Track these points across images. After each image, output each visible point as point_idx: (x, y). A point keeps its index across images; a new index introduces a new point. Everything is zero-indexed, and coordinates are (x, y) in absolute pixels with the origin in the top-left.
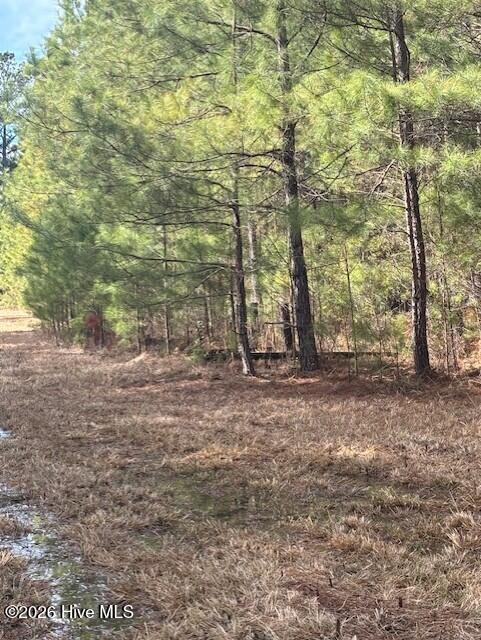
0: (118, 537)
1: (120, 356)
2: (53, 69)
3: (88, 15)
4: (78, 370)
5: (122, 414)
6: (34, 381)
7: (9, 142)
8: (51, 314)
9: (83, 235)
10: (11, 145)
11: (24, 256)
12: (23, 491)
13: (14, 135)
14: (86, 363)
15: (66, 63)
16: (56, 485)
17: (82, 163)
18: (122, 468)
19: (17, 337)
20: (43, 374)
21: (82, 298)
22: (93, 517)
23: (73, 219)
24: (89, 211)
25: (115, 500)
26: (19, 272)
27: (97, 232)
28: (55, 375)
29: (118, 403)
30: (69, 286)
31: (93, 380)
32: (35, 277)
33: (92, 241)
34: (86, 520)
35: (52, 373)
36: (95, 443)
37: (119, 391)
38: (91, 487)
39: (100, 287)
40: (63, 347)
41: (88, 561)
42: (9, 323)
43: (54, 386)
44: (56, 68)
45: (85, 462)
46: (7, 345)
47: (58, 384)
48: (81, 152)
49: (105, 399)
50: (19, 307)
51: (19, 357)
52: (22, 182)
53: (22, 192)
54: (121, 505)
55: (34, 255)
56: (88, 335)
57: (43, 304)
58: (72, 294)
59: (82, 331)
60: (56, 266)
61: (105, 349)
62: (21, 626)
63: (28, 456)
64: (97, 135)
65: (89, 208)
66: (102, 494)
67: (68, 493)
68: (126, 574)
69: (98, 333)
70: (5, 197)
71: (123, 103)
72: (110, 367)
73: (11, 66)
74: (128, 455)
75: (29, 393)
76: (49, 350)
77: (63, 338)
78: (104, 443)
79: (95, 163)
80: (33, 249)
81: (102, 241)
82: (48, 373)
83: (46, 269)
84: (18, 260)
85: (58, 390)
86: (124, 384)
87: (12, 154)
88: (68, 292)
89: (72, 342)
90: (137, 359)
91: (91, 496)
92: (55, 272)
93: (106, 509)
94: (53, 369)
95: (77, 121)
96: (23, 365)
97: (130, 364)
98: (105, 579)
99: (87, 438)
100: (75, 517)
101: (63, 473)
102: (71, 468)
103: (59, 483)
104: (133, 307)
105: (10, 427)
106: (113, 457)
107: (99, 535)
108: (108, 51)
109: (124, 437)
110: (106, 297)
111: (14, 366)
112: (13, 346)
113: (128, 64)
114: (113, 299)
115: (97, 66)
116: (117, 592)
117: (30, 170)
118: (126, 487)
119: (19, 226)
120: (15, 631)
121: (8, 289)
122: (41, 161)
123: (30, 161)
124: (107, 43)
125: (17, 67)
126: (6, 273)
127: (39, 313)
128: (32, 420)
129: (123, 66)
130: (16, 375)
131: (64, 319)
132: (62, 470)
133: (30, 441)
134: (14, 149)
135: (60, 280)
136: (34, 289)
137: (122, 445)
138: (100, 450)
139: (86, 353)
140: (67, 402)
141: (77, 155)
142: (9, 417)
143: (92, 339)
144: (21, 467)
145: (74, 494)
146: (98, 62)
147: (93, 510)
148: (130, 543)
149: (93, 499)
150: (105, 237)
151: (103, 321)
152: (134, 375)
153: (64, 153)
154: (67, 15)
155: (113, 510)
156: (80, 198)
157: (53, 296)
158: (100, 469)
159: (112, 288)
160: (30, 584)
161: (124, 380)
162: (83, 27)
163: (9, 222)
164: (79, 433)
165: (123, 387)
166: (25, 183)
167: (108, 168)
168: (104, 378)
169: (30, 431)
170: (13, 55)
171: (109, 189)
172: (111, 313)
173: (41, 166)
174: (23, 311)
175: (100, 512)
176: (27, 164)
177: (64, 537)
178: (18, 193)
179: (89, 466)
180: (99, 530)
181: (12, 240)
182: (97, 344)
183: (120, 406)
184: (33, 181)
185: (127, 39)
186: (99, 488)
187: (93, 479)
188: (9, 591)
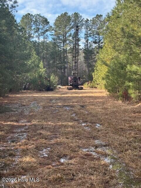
0: (135, 159)
1: (133, 104)
2: (114, 19)
3: (125, 3)
4: (121, 108)
5: (134, 121)
6: (108, 111)
7: (101, 41)
8: (112, 91)
9: (122, 68)
10: (101, 42)
11: (105, 74)
12: (107, 143)
13: (102, 39)
14: (123, 106)
15: (118, 17)
16: (116, 142)
17: (123, 47)
18: (135, 138)
19: (103, 97)
20: (110, 109)
21: (122, 86)
22: (128, 152)
23: (120, 63)
24: (125, 61)
25: (134, 147)
26: (103, 79)
27: (127, 67)
28: (114, 109)
29: (133, 118)
30: (118, 83)
31: (125, 111)
32: (108, 80)
33: (125, 70)
34: (126, 153)
35: (113, 109)
36: (127, 130)
37: (133, 114)
38: (127, 143)
39: (127, 83)
40: (116, 101)
41: (127, 165)
42: (100, 93)
43: (114, 112)
44: (115, 19)
45: (124, 136)
46: (100, 100)
47: (115, 112)
48: (123, 44)
49: (129, 117)
50: (103, 89)
51: (103, 103)
52: (104, 53)
53: (105, 56)
54: (136, 149)
55: (107, 74)
56: (123, 97)
57: (110, 88)
58: (119, 85)
59: (121, 96)
60: (114, 77)
61: (128, 102)
62: (109, 183)
63: (108, 133)
64: (128, 38)
65: (125, 60)
66: (130, 145)
67: (120, 145)
68: (139, 170)
69: (126, 97)
70: (99, 57)
71: (136, 29)
72: (130, 107)
73: (101, 19)
74: (137, 134)
75: (107, 114)
76: (112, 102)
77: (116, 98)
78: (130, 130)
79: (127, 47)
80: (108, 72)
81: (128, 70)
82: (112, 108)
83: (111, 78)
84: (103, 75)
85: (115, 113)
86: (134, 112)
87: (101, 44)
88: (117, 85)
89: (118, 99)
90: (138, 105)
91: (127, 146)
92: (114, 79)
93: (131, 150)
94: (113, 108)
95: (122, 34)
96: (105, 106)
97: (136, 106)
98: (132, 171)
99: (124, 128)
100: (122, 152)
101: (118, 139)
102: (120, 137)
103: (117, 141)
104: (137, 89)
105: (102, 124)
106: (132, 135)
107: (130, 158)
108: (132, 13)
109: (135, 128)
110: (129, 86)
111: (102, 106)
112: (101, 100)
113: (137, 17)
114: (131, 87)
115: (128, 18)
116: (136, 175)
117: (107, 49)
118: (137, 144)
119: (103, 65)
120: (107, 184)
121: (99, 84)
122: (110, 46)
123: (107, 46)
124: (131, 11)
125: (103, 19)
126: (99, 79)
127: (109, 91)
128: (108, 122)
129: (136, 18)
130: (103, 109)
131: (116, 92)
132: (118, 138)
133: (108, 129)
134: (102, 43)
135: (115, 81)
136: (107, 84)
137: (135, 131)
138: (128, 132)
139: (122, 103)
140: (118, 117)
141: (122, 44)
142: (101, 121)
143: (124, 99)
144: (106, 136)
145: (122, 145)
146: (128, 17)
147: (128, 150)
148: (139, 161)
149: (127, 147)
150: (129, 68)
151: (128, 93)
152: (137, 110)
153: (118, 44)
154: (119, 3)
155: (133, 150)
156: (122, 57)
157: (113, 86)
158: (129, 138)
159: (131, 84)
160: (110, 171)
161: (134, 111)
162: (123, 6)
163: (100, 64)
164: (122, 127)
165: (134, 113)
166: (105, 53)
167: (131, 48)
168: (128, 110)
169: (108, 125)
170: (102, 15)
171: (131, 55)
172: (131, 91)
173: (110, 48)
174: (104, 90)
175: (130, 151)
176: (106, 47)
177: (120, 158)
178: (103, 56)
179: (125, 137)
180: (130, 156)
181: (101, 69)
182: (126, 100)
183: (134, 119)
184: (108, 52)
185: (137, 9)
186: (129, 143)
187: (127, 141)
188: (105, 172)
